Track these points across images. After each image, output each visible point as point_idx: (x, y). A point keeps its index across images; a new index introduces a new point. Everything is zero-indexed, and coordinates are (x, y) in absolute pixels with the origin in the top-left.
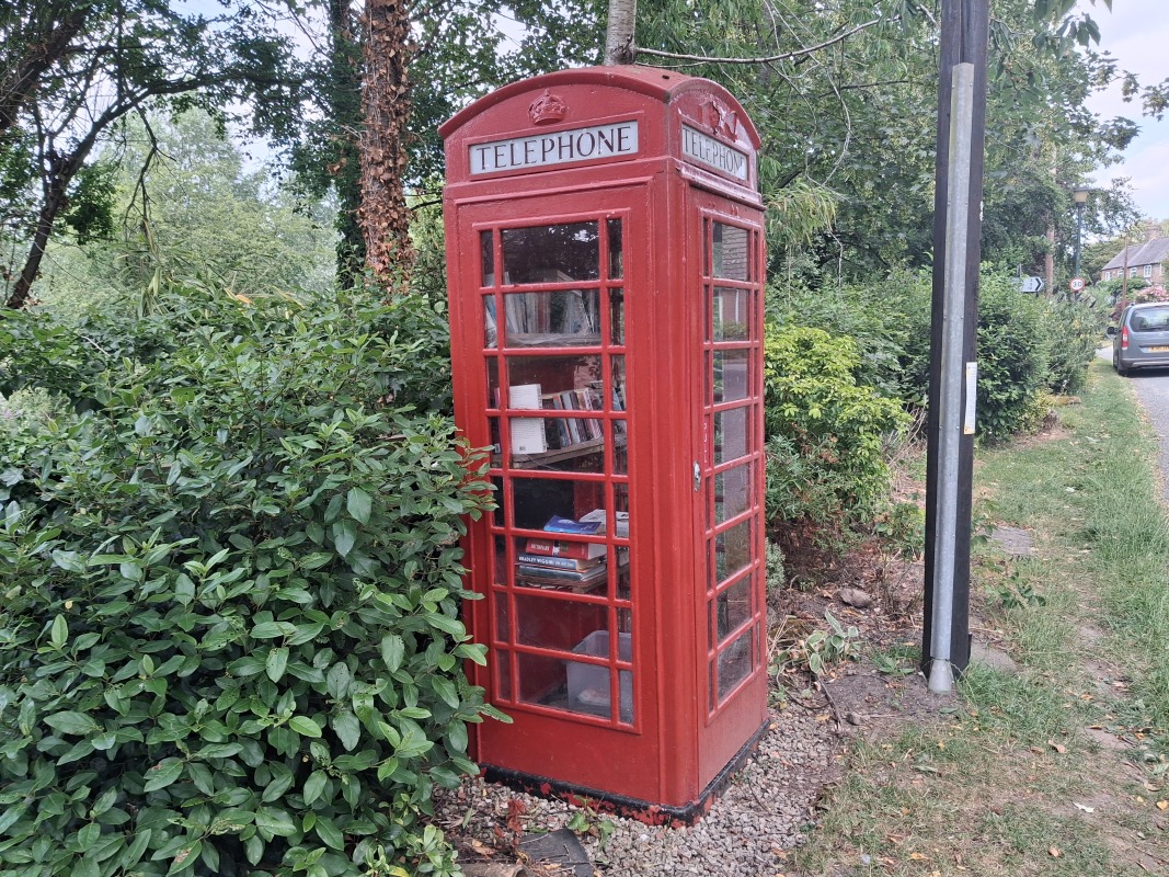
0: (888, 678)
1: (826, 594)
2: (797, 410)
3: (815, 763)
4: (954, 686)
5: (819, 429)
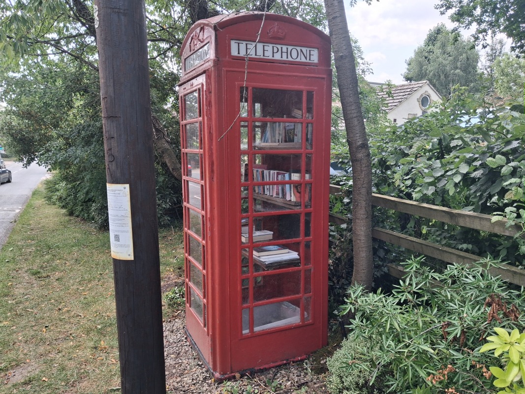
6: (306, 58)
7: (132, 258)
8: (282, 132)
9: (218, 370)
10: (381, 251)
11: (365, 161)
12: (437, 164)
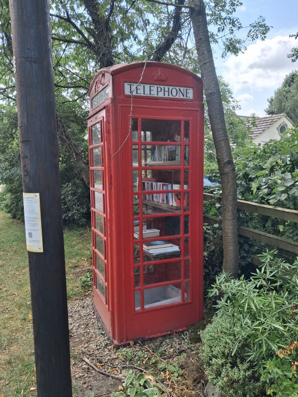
6: (183, 96)
7: (42, 251)
8: (167, 153)
9: (117, 338)
10: (246, 245)
11: (230, 174)
12: (288, 176)
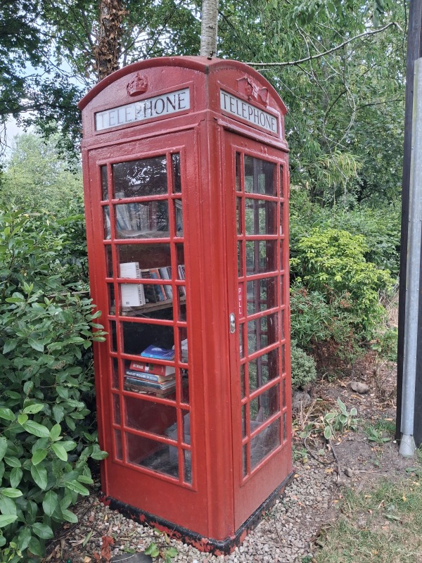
0: (373, 444)
1: (343, 384)
2: (327, 277)
3: (320, 505)
4: (416, 452)
5: (341, 287)
